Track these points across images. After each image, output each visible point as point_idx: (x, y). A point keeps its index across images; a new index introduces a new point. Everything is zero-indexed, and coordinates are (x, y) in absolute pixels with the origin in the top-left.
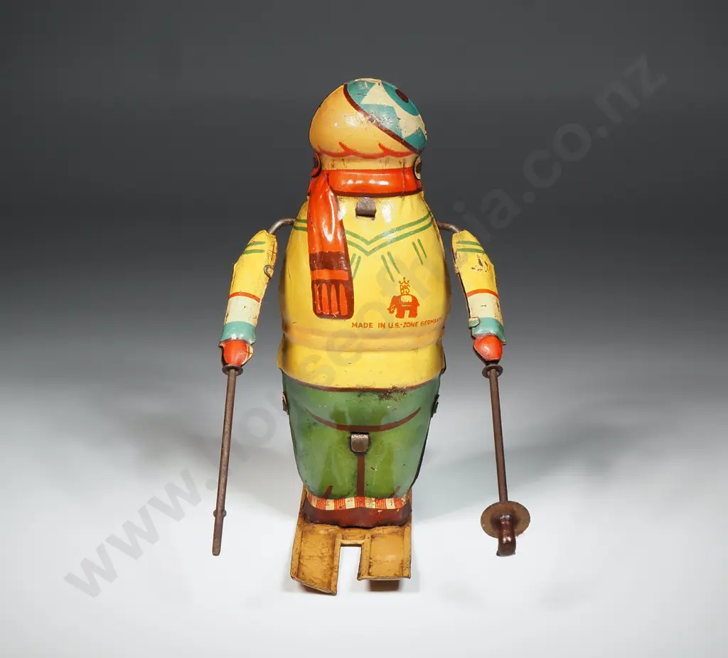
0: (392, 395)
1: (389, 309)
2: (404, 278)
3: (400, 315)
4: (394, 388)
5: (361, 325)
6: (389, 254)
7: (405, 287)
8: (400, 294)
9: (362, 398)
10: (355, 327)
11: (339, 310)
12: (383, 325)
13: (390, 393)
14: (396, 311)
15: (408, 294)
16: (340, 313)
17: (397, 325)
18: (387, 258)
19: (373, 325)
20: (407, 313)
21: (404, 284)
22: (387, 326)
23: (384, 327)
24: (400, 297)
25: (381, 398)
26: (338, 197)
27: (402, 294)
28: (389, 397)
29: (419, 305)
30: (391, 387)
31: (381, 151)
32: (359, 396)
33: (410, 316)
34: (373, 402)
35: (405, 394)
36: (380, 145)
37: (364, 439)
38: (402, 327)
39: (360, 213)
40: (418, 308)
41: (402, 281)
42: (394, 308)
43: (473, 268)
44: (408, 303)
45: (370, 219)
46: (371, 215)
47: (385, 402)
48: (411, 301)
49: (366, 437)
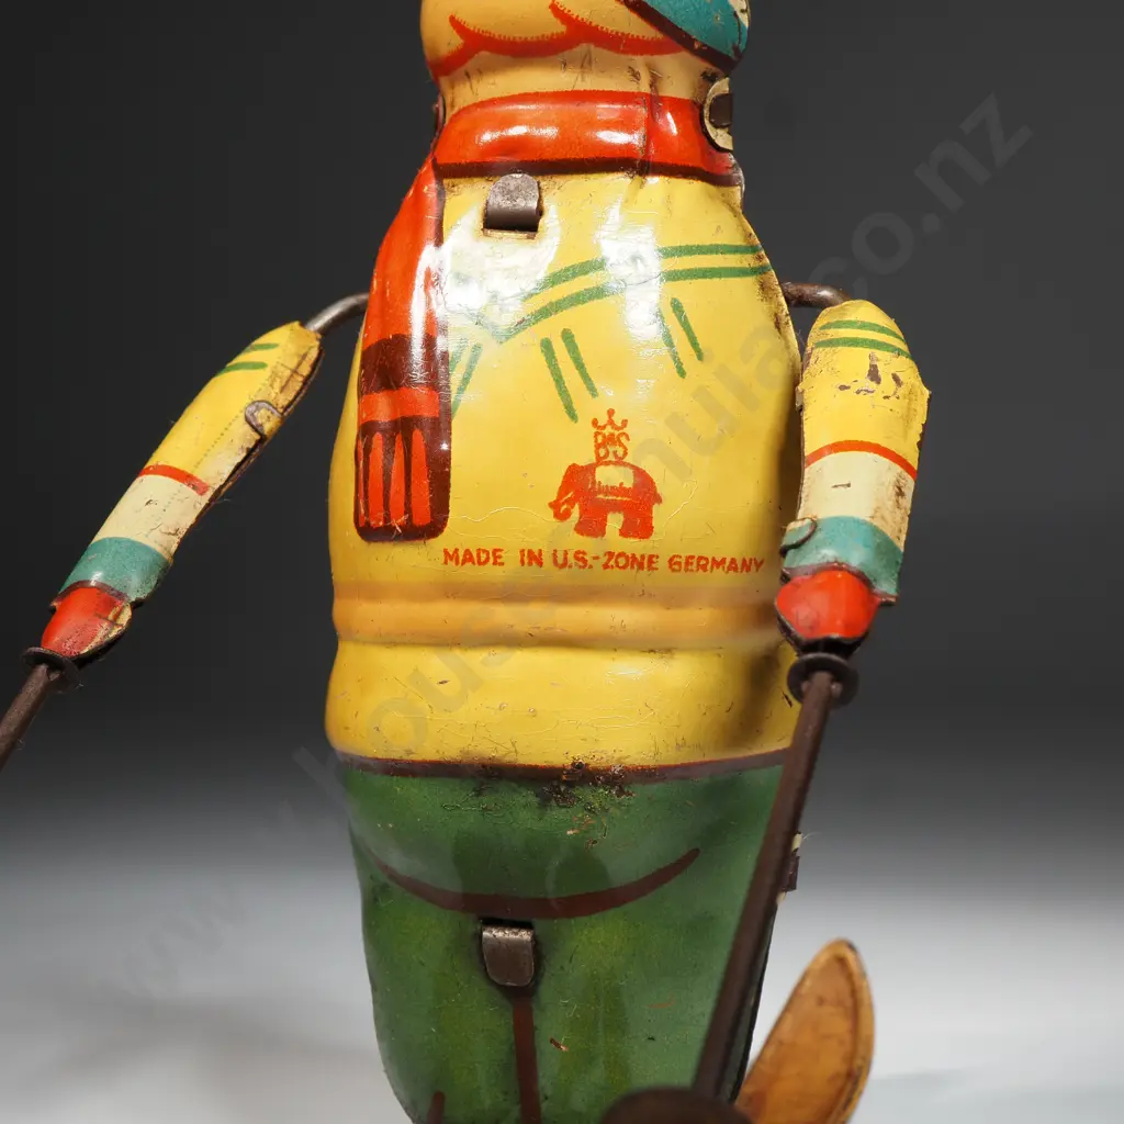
0: (576, 792)
1: (555, 506)
2: (611, 413)
3: (592, 526)
4: (578, 767)
5: (468, 557)
6: (567, 337)
7: (611, 440)
8: (594, 460)
9: (486, 800)
10: (451, 564)
11: (408, 510)
12: (534, 558)
13: (570, 784)
14: (576, 512)
15: (619, 462)
16: (410, 519)
17: (580, 556)
18: (560, 348)
19: (505, 557)
20: (615, 522)
21: (608, 431)
22: (547, 559)
23: (540, 564)
24: (591, 469)
25: (545, 802)
26: (446, 181)
27: (600, 461)
28: (566, 800)
29: (659, 500)
30: (568, 762)
31: (559, 28)
32: (479, 793)
33: (624, 533)
34: (522, 815)
35: (621, 792)
36: (554, 8)
37: (520, 945)
38: (598, 565)
39: (496, 222)
40: (656, 508)
41: (603, 420)
42: (571, 502)
43: (843, 388)
44: (621, 490)
45: (523, 235)
46: (526, 224)
47: (556, 814)
48: (629, 484)
49: (525, 935)
